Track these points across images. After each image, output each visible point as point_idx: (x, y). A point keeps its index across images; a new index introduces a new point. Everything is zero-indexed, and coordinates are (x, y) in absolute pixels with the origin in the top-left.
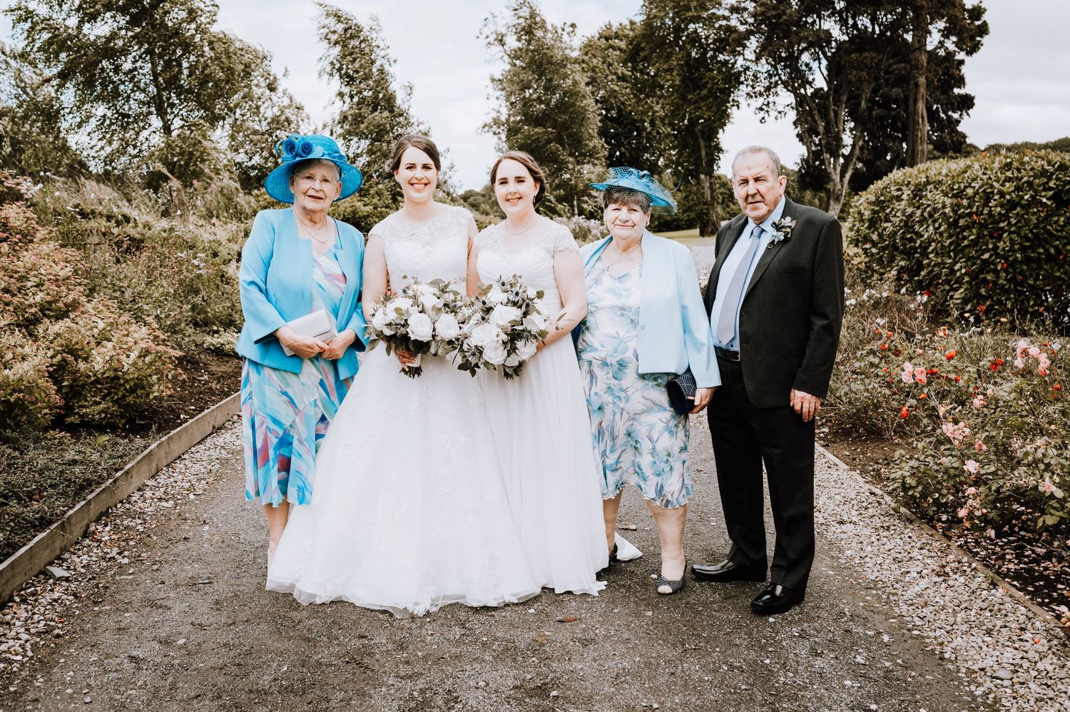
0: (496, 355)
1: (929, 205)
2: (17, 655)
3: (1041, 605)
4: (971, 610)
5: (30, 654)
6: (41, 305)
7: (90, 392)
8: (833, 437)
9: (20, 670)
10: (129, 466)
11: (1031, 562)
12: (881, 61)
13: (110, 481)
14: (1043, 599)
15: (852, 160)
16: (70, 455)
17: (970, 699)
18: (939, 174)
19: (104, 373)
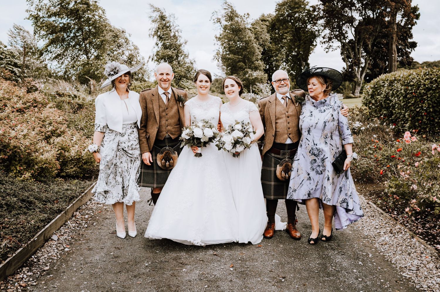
1: (395, 89)
4: (403, 246)
6: (51, 131)
7: (69, 164)
11: (428, 229)
12: (377, 28)
14: (431, 242)
16: (66, 187)
17: (400, 277)
18: (400, 76)
19: (74, 157)
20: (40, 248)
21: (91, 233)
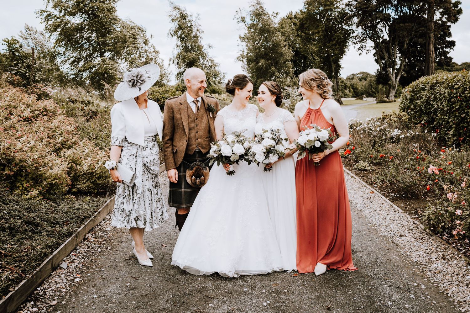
0: (260, 157)
1: (438, 93)
2: (63, 289)
4: (459, 275)
5: (69, 288)
6: (61, 142)
7: (81, 178)
8: (396, 198)
9: (66, 295)
10: (100, 210)
12: (413, 27)
13: (93, 216)
15: (400, 71)
16: (77, 206)
18: (443, 79)
19: (87, 171)
20: (47, 278)
21: (105, 259)
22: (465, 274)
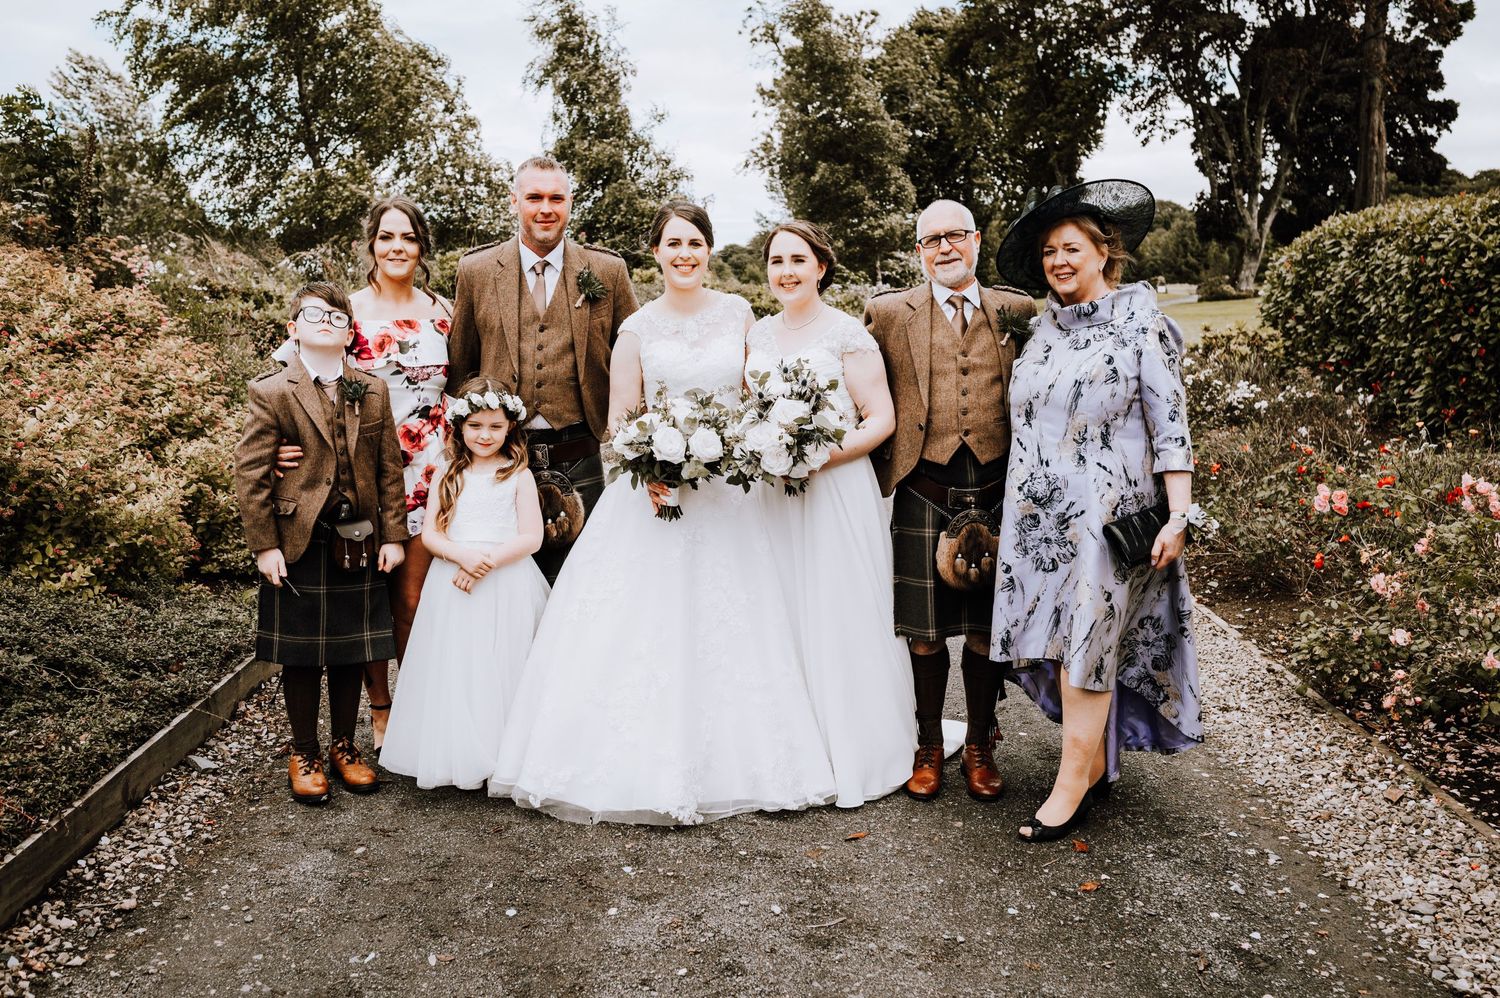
0: (778, 463)
1: (1378, 266)
2: (159, 863)
3: (1486, 820)
5: (174, 862)
6: (169, 419)
7: (232, 531)
8: (1224, 594)
9: (165, 882)
11: (1480, 764)
12: (1319, 53)
14: (1491, 812)
15: (1276, 197)
16: (212, 614)
17: (1375, 939)
18: (1394, 221)
22: (1408, 822)
